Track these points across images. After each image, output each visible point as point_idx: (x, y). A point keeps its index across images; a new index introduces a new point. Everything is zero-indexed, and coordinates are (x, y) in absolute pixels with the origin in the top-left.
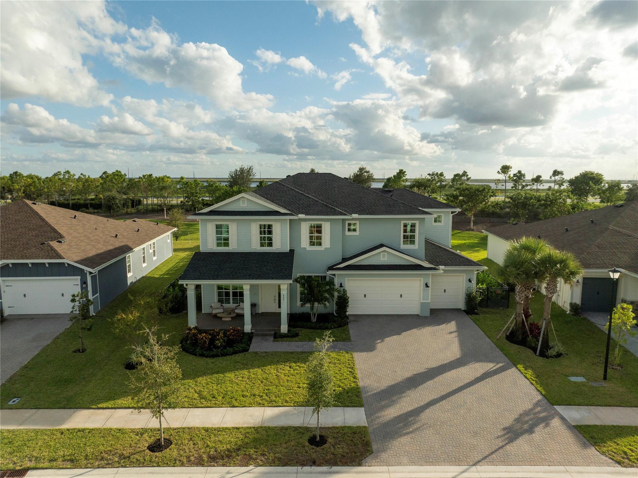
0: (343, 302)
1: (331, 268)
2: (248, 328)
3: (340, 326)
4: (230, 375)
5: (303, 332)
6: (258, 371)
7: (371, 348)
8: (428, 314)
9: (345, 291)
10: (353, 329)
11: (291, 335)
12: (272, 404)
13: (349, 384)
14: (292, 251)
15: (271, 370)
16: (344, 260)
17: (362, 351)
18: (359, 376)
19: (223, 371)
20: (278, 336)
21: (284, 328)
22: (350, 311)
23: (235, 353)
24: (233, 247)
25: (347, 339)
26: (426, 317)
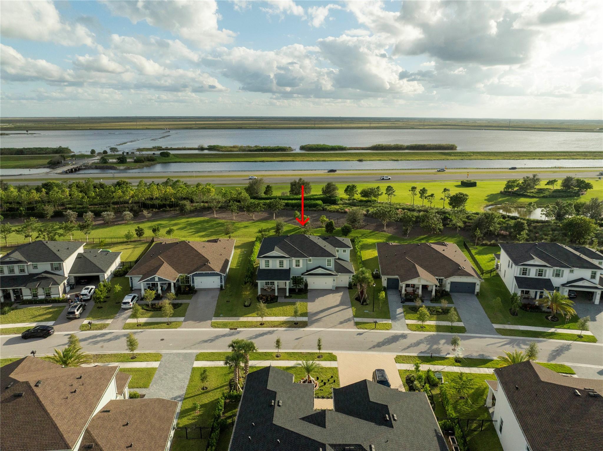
0: (306, 285)
1: (302, 274)
2: (276, 294)
3: (305, 293)
4: (274, 309)
5: (293, 295)
6: (281, 308)
7: (313, 301)
8: (335, 289)
9: (307, 282)
10: (309, 294)
11: (290, 297)
12: (285, 316)
13: (305, 311)
14: (290, 268)
15: (285, 308)
16: (308, 271)
17: (310, 302)
18: (308, 309)
19: (272, 307)
20: (286, 297)
21: (287, 294)
22: (309, 288)
23: (274, 302)
24: (271, 267)
25: (306, 298)
26: (334, 290)
